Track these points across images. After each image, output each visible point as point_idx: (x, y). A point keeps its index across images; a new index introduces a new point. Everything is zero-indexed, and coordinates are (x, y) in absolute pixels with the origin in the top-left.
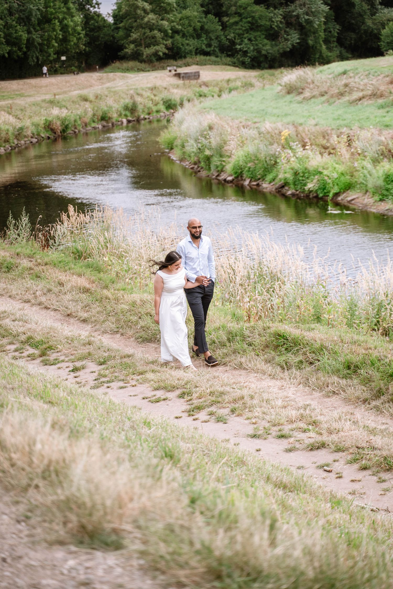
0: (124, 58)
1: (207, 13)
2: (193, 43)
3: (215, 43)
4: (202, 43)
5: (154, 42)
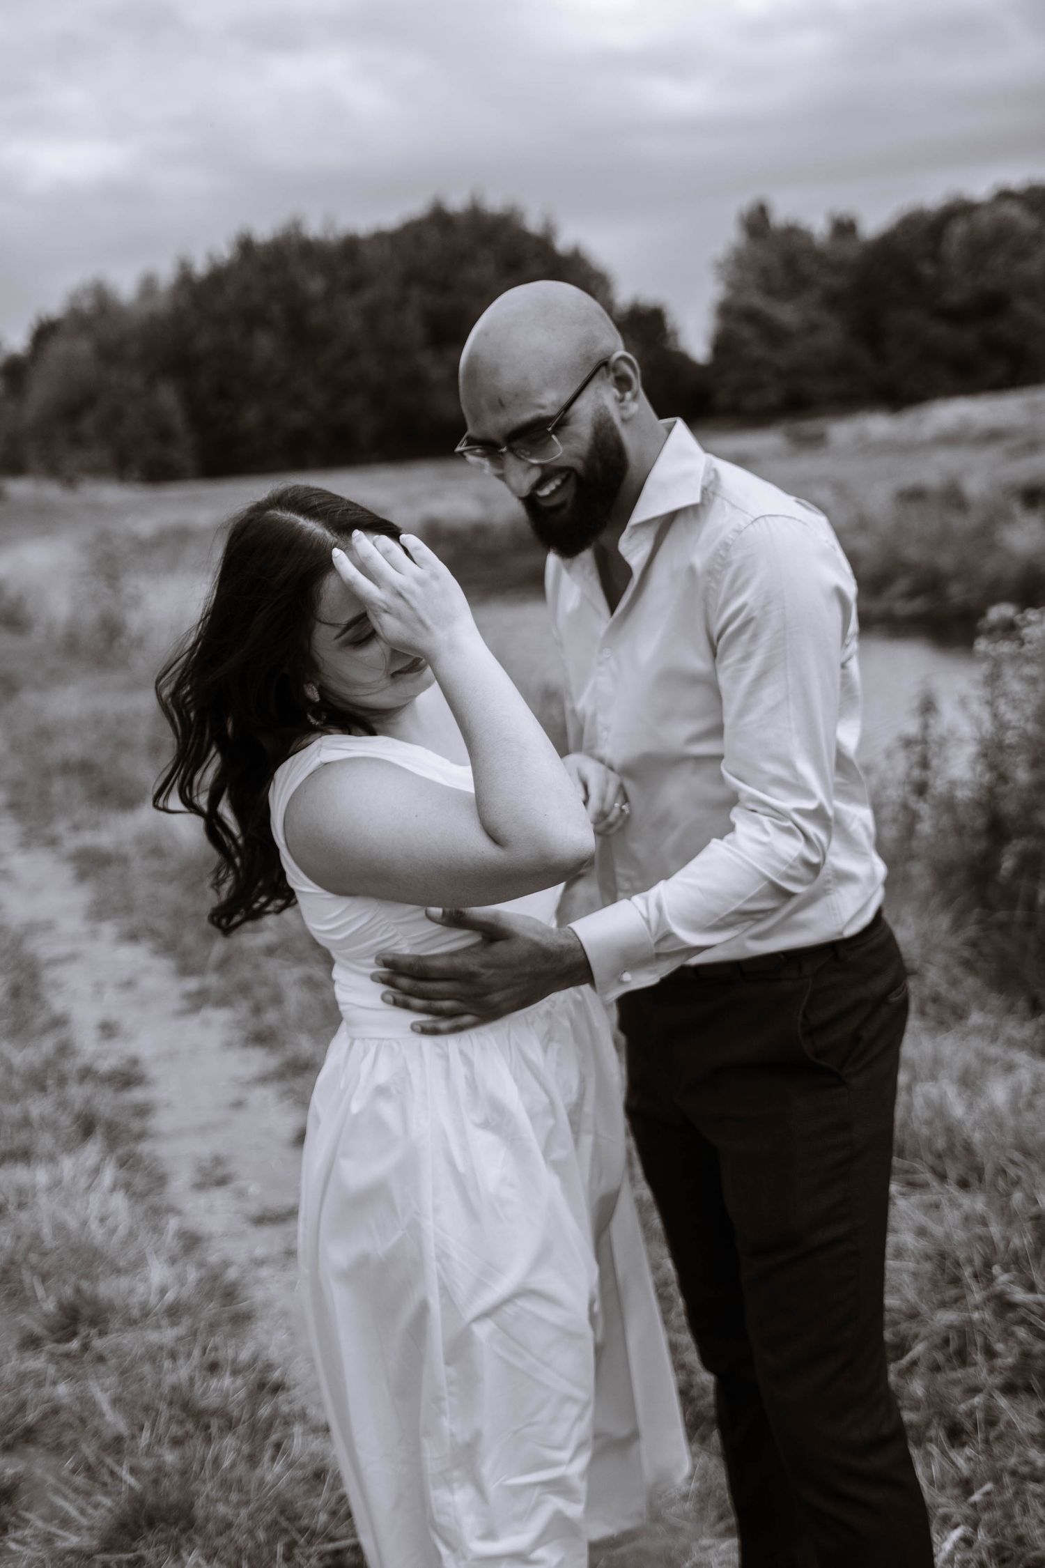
2: (825, 386)
4: (843, 385)
5: (760, 386)
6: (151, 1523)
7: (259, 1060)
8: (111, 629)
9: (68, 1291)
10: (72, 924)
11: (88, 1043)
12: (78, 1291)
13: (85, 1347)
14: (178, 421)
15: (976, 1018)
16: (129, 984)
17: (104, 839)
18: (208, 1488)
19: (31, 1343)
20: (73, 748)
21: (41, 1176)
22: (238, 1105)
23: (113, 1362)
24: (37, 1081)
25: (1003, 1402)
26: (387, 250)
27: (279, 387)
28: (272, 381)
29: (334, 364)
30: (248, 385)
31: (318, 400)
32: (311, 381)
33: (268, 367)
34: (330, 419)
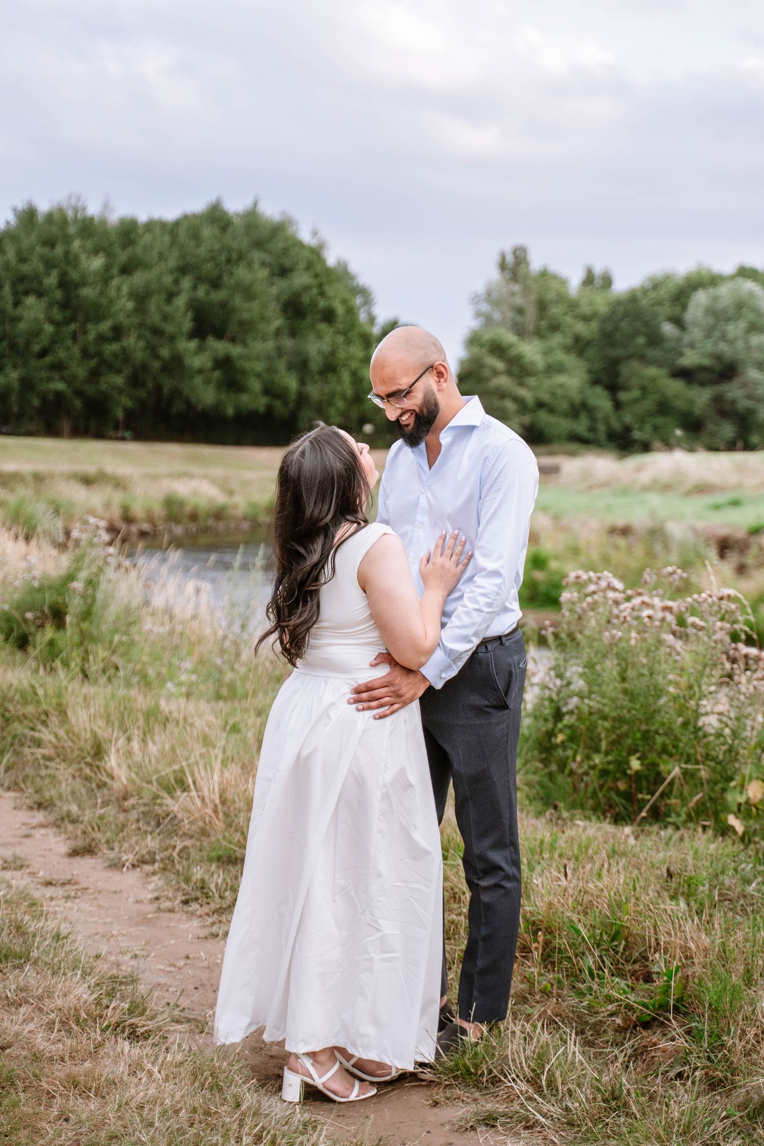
1: (596, 382)
3: (601, 428)
26: (167, 239)
27: (43, 353)
28: (36, 348)
29: (102, 339)
30: (13, 346)
31: (81, 371)
32: (76, 350)
33: (36, 333)
34: (90, 390)
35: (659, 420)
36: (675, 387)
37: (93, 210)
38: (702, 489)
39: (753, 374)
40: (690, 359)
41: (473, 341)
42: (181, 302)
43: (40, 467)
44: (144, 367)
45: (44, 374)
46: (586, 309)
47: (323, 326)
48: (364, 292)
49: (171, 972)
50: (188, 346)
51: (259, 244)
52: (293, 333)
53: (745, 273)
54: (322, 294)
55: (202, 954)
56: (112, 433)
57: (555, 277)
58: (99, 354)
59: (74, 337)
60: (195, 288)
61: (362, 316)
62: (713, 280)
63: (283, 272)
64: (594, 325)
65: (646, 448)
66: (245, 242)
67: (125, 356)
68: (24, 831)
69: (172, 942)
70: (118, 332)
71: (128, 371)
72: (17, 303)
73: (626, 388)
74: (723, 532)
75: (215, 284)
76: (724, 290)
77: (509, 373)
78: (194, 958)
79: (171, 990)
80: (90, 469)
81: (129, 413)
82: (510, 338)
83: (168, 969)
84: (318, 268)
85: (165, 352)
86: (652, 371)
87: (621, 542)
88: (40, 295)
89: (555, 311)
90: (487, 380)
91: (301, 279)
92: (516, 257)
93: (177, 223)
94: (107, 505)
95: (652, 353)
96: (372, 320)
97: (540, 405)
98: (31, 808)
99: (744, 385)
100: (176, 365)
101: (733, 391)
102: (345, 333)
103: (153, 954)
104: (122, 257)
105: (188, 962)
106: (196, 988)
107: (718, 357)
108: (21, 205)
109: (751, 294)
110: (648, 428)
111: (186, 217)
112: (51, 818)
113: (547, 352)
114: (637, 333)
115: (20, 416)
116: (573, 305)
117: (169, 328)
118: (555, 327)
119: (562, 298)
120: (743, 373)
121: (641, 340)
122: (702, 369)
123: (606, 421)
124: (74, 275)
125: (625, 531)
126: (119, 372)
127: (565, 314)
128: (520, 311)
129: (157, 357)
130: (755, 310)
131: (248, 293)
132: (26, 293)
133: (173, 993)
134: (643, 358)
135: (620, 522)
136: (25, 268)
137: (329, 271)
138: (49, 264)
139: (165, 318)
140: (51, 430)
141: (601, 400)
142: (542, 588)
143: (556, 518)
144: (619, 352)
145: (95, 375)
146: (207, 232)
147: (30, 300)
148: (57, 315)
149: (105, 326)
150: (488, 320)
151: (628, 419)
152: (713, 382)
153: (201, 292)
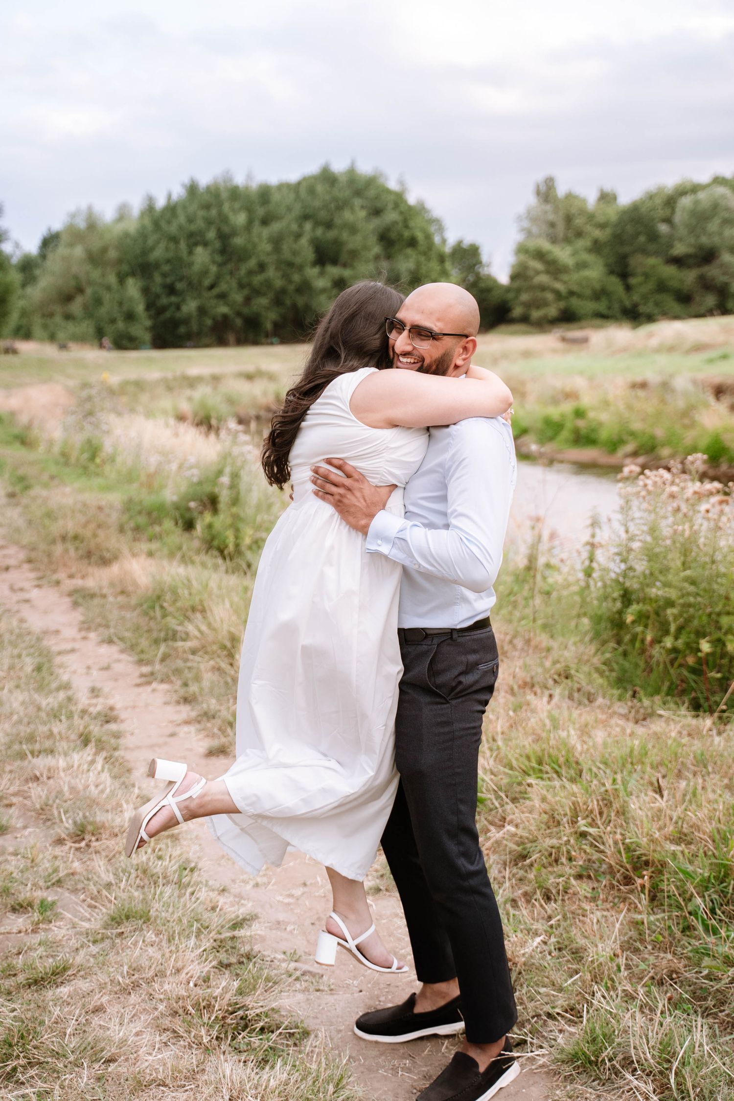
0: (512, 321)
1: (612, 272)
2: (589, 306)
3: (616, 306)
4: (602, 306)
5: (545, 304)
6: (128, 918)
7: (186, 712)
8: (93, 450)
9: (79, 818)
10: (70, 632)
11: (83, 699)
12: (85, 817)
13: (88, 846)
14: (140, 308)
15: (600, 701)
16: (107, 668)
17: (90, 583)
18: (156, 905)
19: (60, 842)
20: (70, 526)
21: (62, 763)
22: (172, 735)
23: (104, 854)
24: (55, 715)
25: (573, 881)
26: (292, 196)
27: (212, 287)
28: (207, 282)
29: (250, 273)
30: (190, 284)
31: (238, 297)
32: (234, 284)
33: (205, 273)
34: (246, 311)
35: (659, 297)
36: (670, 271)
37: (239, 180)
38: (698, 348)
39: (727, 257)
40: (680, 249)
41: (521, 250)
42: (304, 241)
43: (216, 369)
44: (283, 291)
45: (213, 302)
46: (601, 219)
47: (409, 251)
48: (437, 222)
49: (289, 904)
50: (312, 272)
51: (358, 193)
52: (389, 257)
53: (719, 181)
54: (406, 226)
55: (319, 879)
56: (263, 340)
57: (576, 197)
58: (249, 285)
59: (231, 273)
60: (314, 229)
61: (437, 239)
62: (695, 189)
63: (377, 212)
64: (608, 231)
65: (650, 319)
66: (347, 193)
67: (268, 284)
68: (171, 729)
69: (291, 864)
70: (262, 267)
71: (271, 295)
72: (190, 253)
73: (633, 275)
74: (717, 380)
75: (329, 225)
76: (702, 195)
77: (547, 272)
78: (311, 884)
79: (289, 929)
80: (250, 368)
81: (276, 325)
82: (546, 246)
83: (287, 900)
84: (402, 208)
85: (296, 278)
86: (652, 261)
87: (641, 393)
88: (205, 244)
89: (579, 221)
90: (532, 278)
91: (391, 216)
92: (547, 185)
93: (299, 184)
94: (265, 393)
95: (652, 247)
96: (444, 241)
97: (572, 293)
98: (178, 703)
99: (722, 266)
100: (305, 287)
101: (713, 271)
102: (425, 254)
103: (273, 881)
104: (261, 212)
105: (306, 889)
106: (313, 924)
107: (701, 248)
108: (187, 181)
109: (723, 197)
110: (651, 304)
111: (305, 179)
112: (194, 714)
113: (574, 253)
114: (638, 234)
115: (199, 334)
116: (591, 217)
117: (298, 260)
118: (579, 234)
119: (583, 212)
120: (718, 257)
121: (642, 239)
122: (688, 256)
123: (621, 301)
124: (226, 229)
125: (643, 385)
126: (264, 294)
127: (587, 223)
128: (552, 225)
129: (290, 282)
130: (727, 209)
131: (353, 229)
132: (196, 244)
133: (291, 932)
134: (644, 252)
135: (639, 379)
136: (193, 227)
137: (410, 208)
138: (209, 222)
139: (295, 253)
140: (222, 342)
141: (615, 284)
142: (583, 432)
143: (591, 379)
144: (627, 249)
145: (248, 300)
146: (320, 188)
147: (199, 250)
148: (219, 258)
149: (252, 263)
150: (529, 233)
151: (636, 298)
152: (699, 265)
153: (319, 232)
